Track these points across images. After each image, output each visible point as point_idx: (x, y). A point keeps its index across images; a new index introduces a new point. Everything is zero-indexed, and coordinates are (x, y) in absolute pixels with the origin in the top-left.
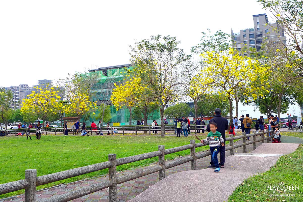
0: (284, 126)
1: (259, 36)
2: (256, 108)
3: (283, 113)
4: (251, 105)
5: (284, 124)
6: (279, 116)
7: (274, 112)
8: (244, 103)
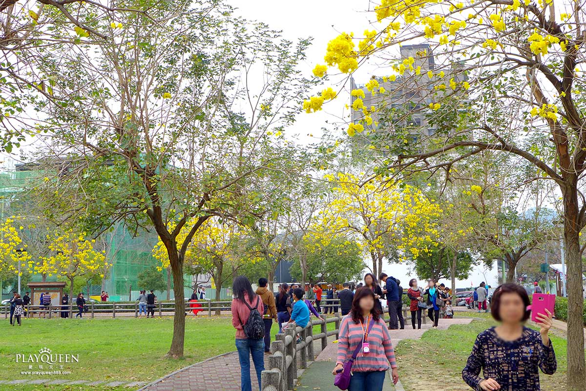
0: (462, 303)
1: (412, 94)
2: (412, 269)
3: (461, 278)
4: (404, 264)
5: (462, 300)
6: (453, 285)
7: (444, 277)
8: (390, 260)
